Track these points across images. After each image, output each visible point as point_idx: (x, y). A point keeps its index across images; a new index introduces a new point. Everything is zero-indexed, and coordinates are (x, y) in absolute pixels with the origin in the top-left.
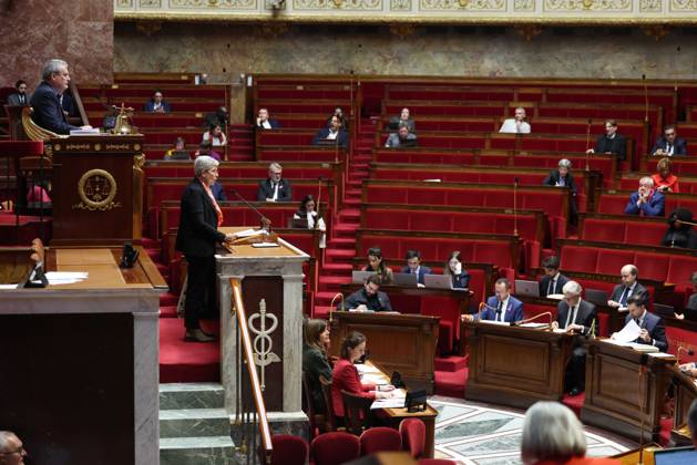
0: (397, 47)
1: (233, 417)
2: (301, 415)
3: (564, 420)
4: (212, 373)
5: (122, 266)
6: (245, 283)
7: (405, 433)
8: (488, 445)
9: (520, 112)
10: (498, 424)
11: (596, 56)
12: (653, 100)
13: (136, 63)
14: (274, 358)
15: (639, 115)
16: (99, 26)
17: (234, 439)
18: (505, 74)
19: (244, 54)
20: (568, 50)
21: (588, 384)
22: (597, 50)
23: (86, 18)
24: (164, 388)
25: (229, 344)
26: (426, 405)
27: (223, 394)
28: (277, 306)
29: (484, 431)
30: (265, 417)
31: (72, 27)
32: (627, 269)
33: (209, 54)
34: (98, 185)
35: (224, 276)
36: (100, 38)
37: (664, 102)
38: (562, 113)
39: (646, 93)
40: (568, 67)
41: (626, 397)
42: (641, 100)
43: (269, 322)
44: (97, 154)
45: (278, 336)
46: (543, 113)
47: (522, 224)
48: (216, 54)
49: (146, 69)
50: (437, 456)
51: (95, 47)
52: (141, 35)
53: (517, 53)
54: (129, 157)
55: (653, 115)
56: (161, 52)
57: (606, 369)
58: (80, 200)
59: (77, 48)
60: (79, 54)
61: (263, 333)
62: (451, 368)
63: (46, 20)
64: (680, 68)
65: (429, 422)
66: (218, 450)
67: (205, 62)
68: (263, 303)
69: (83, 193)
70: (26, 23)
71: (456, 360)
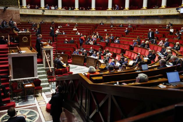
0: (60, 19)
1: (45, 68)
2: (53, 67)
3: (93, 68)
4: (42, 63)
5: (30, 50)
6: (46, 51)
7: (66, 69)
8: (75, 70)
9: (75, 27)
10: (76, 67)
11: (85, 20)
12: (93, 26)
13: (23, 20)
14: (50, 60)
15: (91, 28)
16: (18, 15)
17: (45, 71)
18: (73, 22)
19: (38, 19)
20: (82, 19)
21: (87, 61)
22: (85, 19)
23: (16, 14)
24: (38, 65)
25: (44, 59)
26: (69, 65)
27: (43, 65)
28: (50, 54)
29: (75, 68)
30: (50, 68)
31: (14, 15)
32: (91, 48)
33: (34, 19)
34: (25, 39)
35: (43, 50)
36: (18, 17)
37: (94, 26)
38: (81, 28)
39: (92, 25)
40: (82, 21)
41: (92, 63)
42: (91, 26)
43: (49, 56)
44: (25, 35)
45: (50, 58)
46: (79, 27)
47: (77, 42)
48: (35, 19)
49: (25, 21)
50: (70, 71)
51: (17, 18)
52: (24, 16)
53: (75, 20)
54: (29, 35)
55: (93, 28)
56: (27, 19)
57: (89, 60)
58: (23, 41)
59: (15, 18)
60: (15, 19)
61: (48, 57)
62: (70, 60)
63: (10, 14)
64: (96, 22)
65: (69, 67)
66: (44, 72)
67: (33, 20)
68: (48, 54)
69: (23, 40)
70: (6, 14)
71: (70, 59)
